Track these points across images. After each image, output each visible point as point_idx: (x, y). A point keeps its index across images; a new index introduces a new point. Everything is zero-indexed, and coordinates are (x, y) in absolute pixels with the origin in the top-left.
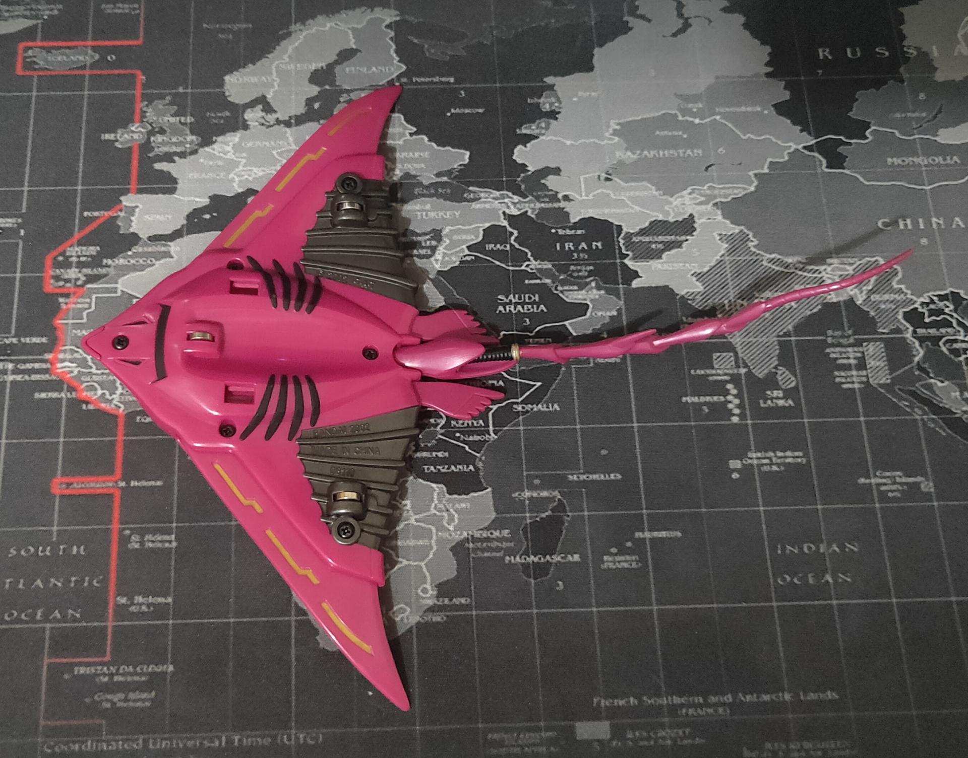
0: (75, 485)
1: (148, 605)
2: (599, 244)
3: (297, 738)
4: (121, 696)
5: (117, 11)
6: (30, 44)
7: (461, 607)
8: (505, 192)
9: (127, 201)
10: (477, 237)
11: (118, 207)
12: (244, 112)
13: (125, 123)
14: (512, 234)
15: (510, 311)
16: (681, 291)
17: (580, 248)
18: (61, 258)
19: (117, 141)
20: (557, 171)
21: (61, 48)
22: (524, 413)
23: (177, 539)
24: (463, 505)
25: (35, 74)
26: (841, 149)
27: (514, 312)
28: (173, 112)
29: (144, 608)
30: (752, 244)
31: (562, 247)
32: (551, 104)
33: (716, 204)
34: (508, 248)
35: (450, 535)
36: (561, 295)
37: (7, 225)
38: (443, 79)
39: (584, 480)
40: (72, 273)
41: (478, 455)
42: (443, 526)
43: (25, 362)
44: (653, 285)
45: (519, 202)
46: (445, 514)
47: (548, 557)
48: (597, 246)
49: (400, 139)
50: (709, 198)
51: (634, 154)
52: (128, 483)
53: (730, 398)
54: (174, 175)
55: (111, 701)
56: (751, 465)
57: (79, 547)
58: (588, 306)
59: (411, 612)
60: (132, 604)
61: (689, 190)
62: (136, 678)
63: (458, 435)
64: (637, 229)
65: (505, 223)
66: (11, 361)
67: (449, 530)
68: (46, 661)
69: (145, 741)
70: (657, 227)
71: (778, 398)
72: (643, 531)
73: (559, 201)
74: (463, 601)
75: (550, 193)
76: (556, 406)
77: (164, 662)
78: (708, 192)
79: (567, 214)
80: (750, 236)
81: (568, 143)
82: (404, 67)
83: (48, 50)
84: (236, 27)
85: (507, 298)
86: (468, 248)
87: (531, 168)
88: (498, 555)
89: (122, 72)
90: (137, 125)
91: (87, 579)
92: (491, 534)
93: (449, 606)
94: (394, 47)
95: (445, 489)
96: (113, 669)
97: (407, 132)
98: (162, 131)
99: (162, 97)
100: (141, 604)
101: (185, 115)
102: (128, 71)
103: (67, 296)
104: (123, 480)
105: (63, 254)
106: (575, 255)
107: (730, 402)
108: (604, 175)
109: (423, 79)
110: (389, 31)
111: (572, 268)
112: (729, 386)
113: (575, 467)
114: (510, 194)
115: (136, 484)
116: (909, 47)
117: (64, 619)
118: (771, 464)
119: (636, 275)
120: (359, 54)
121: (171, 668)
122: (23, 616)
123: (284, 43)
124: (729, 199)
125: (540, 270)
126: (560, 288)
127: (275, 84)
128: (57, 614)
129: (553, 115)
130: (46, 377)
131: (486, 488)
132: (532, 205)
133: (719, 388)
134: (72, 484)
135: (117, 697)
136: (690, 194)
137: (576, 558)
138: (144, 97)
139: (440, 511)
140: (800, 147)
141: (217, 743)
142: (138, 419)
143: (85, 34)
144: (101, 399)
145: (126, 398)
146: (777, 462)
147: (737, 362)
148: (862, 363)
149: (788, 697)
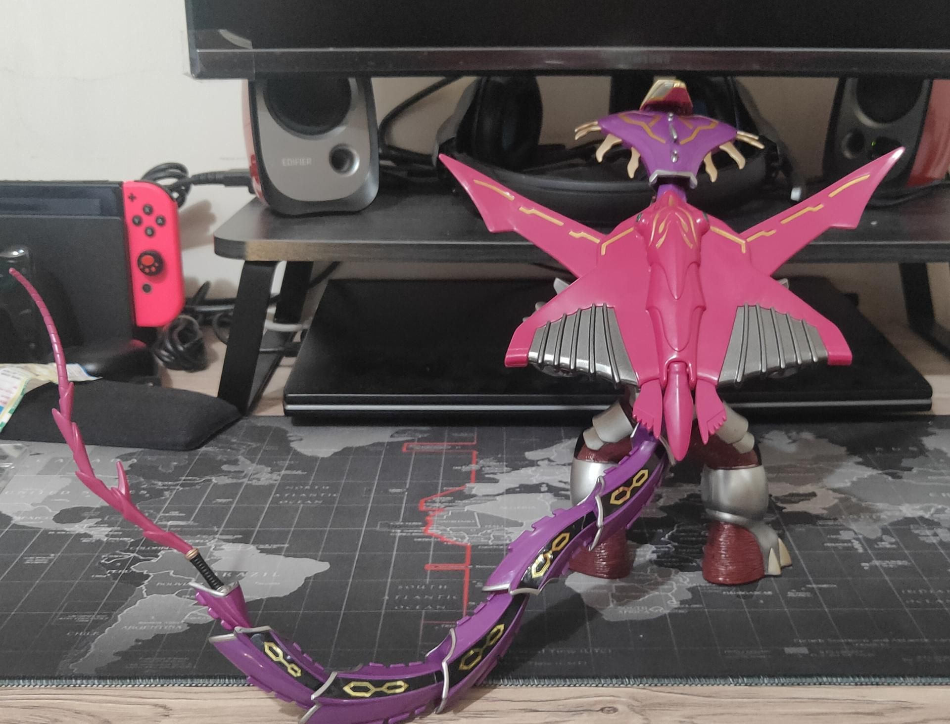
0: (440, 567)
3: (594, 651)
5: (461, 435)
6: (411, 444)
7: (697, 608)
9: (469, 485)
11: (464, 487)
12: (537, 462)
13: (467, 463)
16: (814, 513)
19: (462, 469)
21: (429, 445)
24: (692, 576)
25: (414, 451)
35: (685, 585)
37: (397, 491)
40: (437, 505)
41: (698, 560)
42: (680, 582)
43: (408, 529)
44: (796, 511)
46: (681, 579)
47: (751, 592)
52: (474, 566)
53: (854, 544)
54: (497, 478)
56: (876, 566)
57: (443, 586)
59: (664, 611)
66: (400, 529)
67: (683, 583)
68: (423, 622)
70: (792, 495)
71: (885, 545)
72: (811, 584)
74: (698, 606)
83: (421, 445)
84: (530, 440)
86: (680, 500)
88: (718, 591)
89: (464, 451)
90: (474, 465)
91: (449, 597)
93: (688, 608)
95: (679, 570)
98: (489, 466)
99: (488, 458)
101: (503, 462)
102: (469, 451)
103: (434, 511)
104: (470, 565)
105: (431, 499)
107: (855, 546)
112: (853, 541)
115: (479, 566)
117: (434, 609)
118: (888, 565)
119: (785, 508)
122: (407, 608)
123: (559, 445)
127: (553, 455)
128: (430, 608)
130: (422, 534)
133: (849, 541)
134: (437, 566)
137: (770, 593)
138: (477, 458)
140: (874, 475)
142: (480, 547)
143: (443, 441)
144: (456, 541)
145: (472, 541)
146: (892, 564)
147: (856, 533)
148: (935, 535)
149: (926, 640)
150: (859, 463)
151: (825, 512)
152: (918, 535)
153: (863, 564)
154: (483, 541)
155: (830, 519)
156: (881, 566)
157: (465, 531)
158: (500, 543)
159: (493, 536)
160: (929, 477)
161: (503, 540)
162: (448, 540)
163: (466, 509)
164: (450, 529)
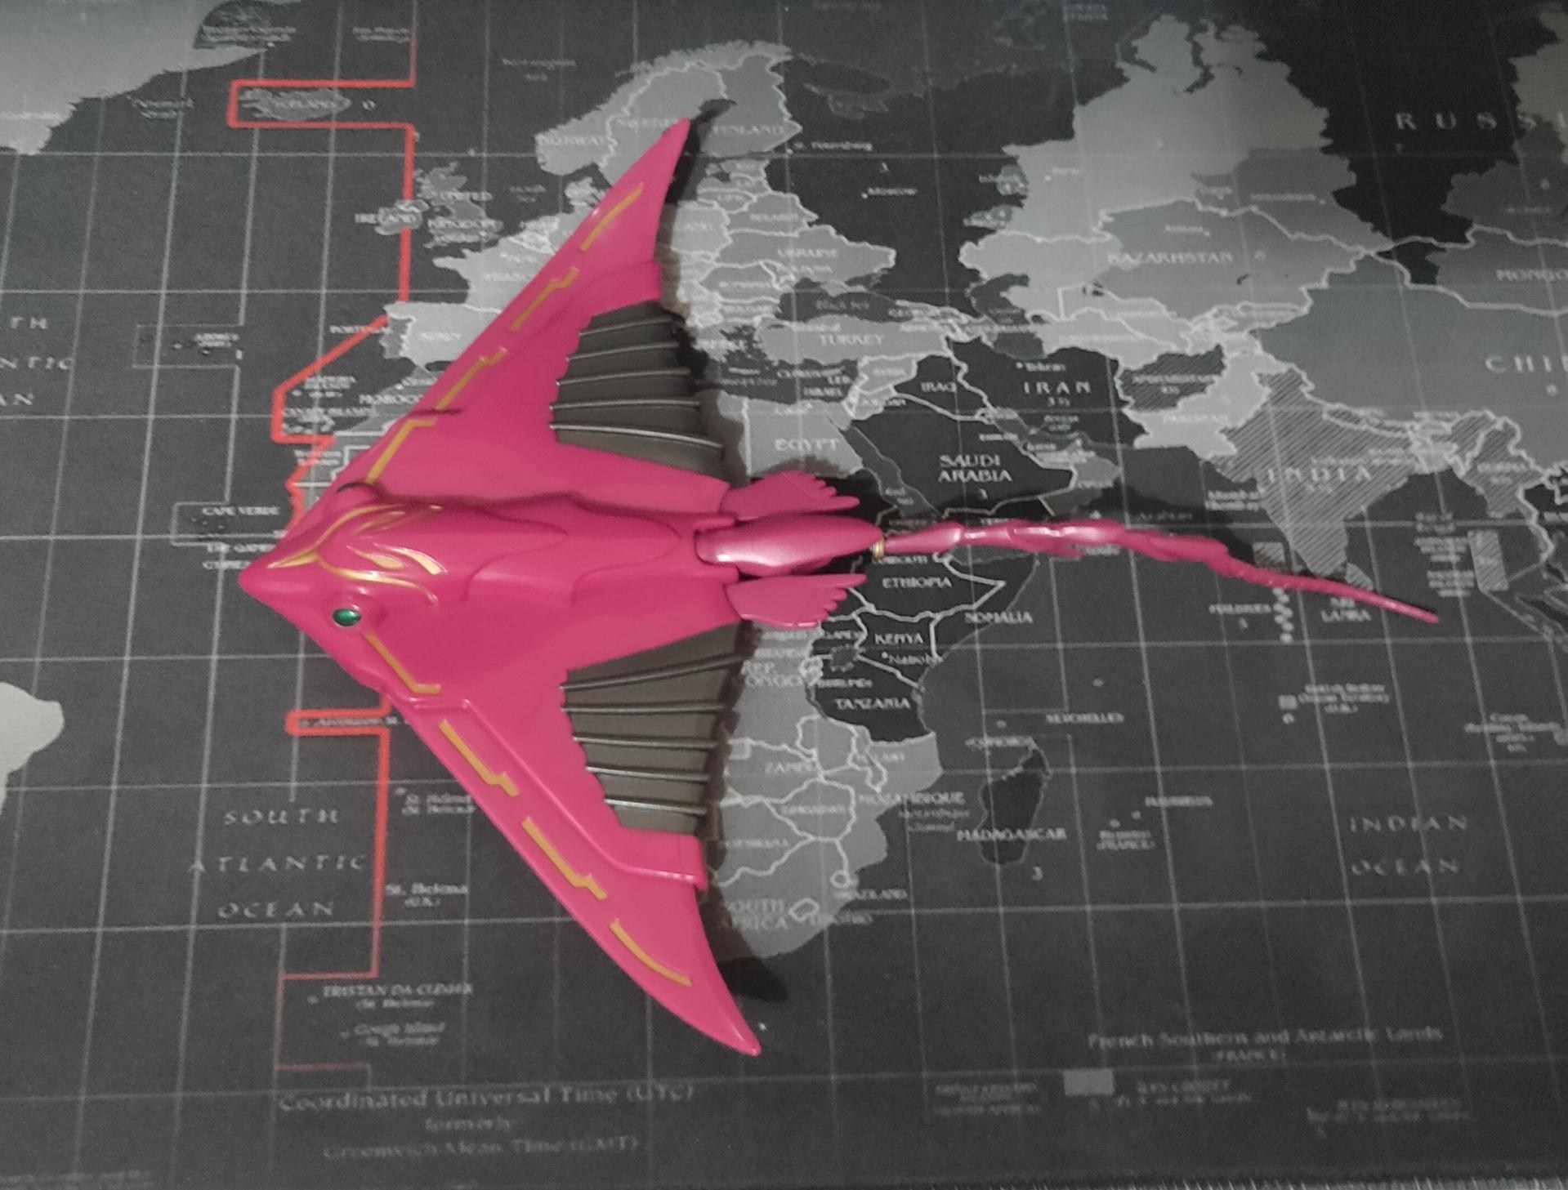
0: (323, 722)
1: (433, 897)
2: (1086, 386)
3: (656, 1093)
4: (395, 1028)
5: (376, 38)
6: (249, 83)
7: (894, 903)
8: (948, 309)
9: (394, 311)
10: (908, 372)
11: (381, 319)
12: (565, 186)
13: (389, 199)
14: (958, 368)
15: (959, 479)
16: (1206, 454)
17: (1059, 390)
18: (297, 393)
19: (378, 224)
20: (1023, 280)
21: (294, 89)
22: (980, 626)
24: (895, 757)
25: (257, 126)
26: (1431, 257)
27: (964, 480)
28: (460, 185)
29: (427, 901)
30: (1307, 388)
31: (1033, 388)
32: (1014, 185)
33: (1252, 332)
34: (954, 388)
35: (877, 800)
36: (1032, 457)
37: (216, 344)
38: (857, 146)
39: (1070, 723)
40: (314, 415)
41: (915, 685)
42: (866, 786)
43: (244, 542)
44: (1165, 445)
45: (969, 323)
46: (869, 770)
47: (1019, 833)
48: (1083, 389)
49: (794, 229)
50: (1242, 324)
51: (1133, 257)
53: (1278, 607)
54: (464, 274)
55: (379, 1036)
56: (1312, 705)
57: (328, 813)
58: (1070, 474)
59: (821, 910)
60: (409, 895)
61: (1214, 310)
62: (417, 1003)
63: (885, 655)
64: (1140, 365)
65: (949, 353)
66: (225, 541)
67: (874, 792)
68: (282, 976)
69: (431, 1095)
70: (1169, 363)
71: (1346, 609)
72: (1156, 795)
73: (1025, 322)
74: (897, 894)
75: (1014, 312)
76: (1028, 617)
77: (458, 980)
78: (1243, 315)
79: (1038, 344)
80: (1304, 377)
81: (1039, 240)
82: (799, 128)
83: (275, 91)
84: (551, 65)
85: (953, 459)
86: (897, 388)
87: (986, 276)
88: (947, 828)
89: (384, 125)
90: (408, 202)
91: (341, 858)
92: (937, 798)
93: (875, 901)
94: (784, 98)
95: (867, 733)
96: (381, 990)
97: (804, 221)
98: (445, 212)
99: (443, 163)
100: (421, 896)
101: (478, 190)
102: (395, 125)
103: (306, 447)
105: (300, 386)
106: (1052, 401)
107: (1279, 613)
108: (1090, 288)
109: (826, 146)
110: (776, 75)
111: (1048, 418)
113: (1055, 703)
114: (956, 312)
116: (1524, 115)
117: (308, 915)
118: (1340, 702)
119: (1139, 430)
120: (732, 109)
121: (468, 989)
122: (247, 912)
123: (622, 90)
124: (1273, 324)
125: (1000, 422)
126: (1030, 447)
127: (611, 148)
128: (298, 910)
129: (1016, 200)
131: (926, 733)
132: (988, 329)
134: (316, 720)
135: (389, 1031)
136: (1216, 316)
137: (1061, 833)
138: (418, 163)
139: (861, 764)
140: (1373, 253)
141: (537, 1099)
143: (331, 70)
146: (1348, 696)
147: (1288, 552)
149: (1369, 1035)
150: (1344, 198)
151: (1232, 450)
153: (1283, 699)
156: (1323, 708)
160: (1500, 274)
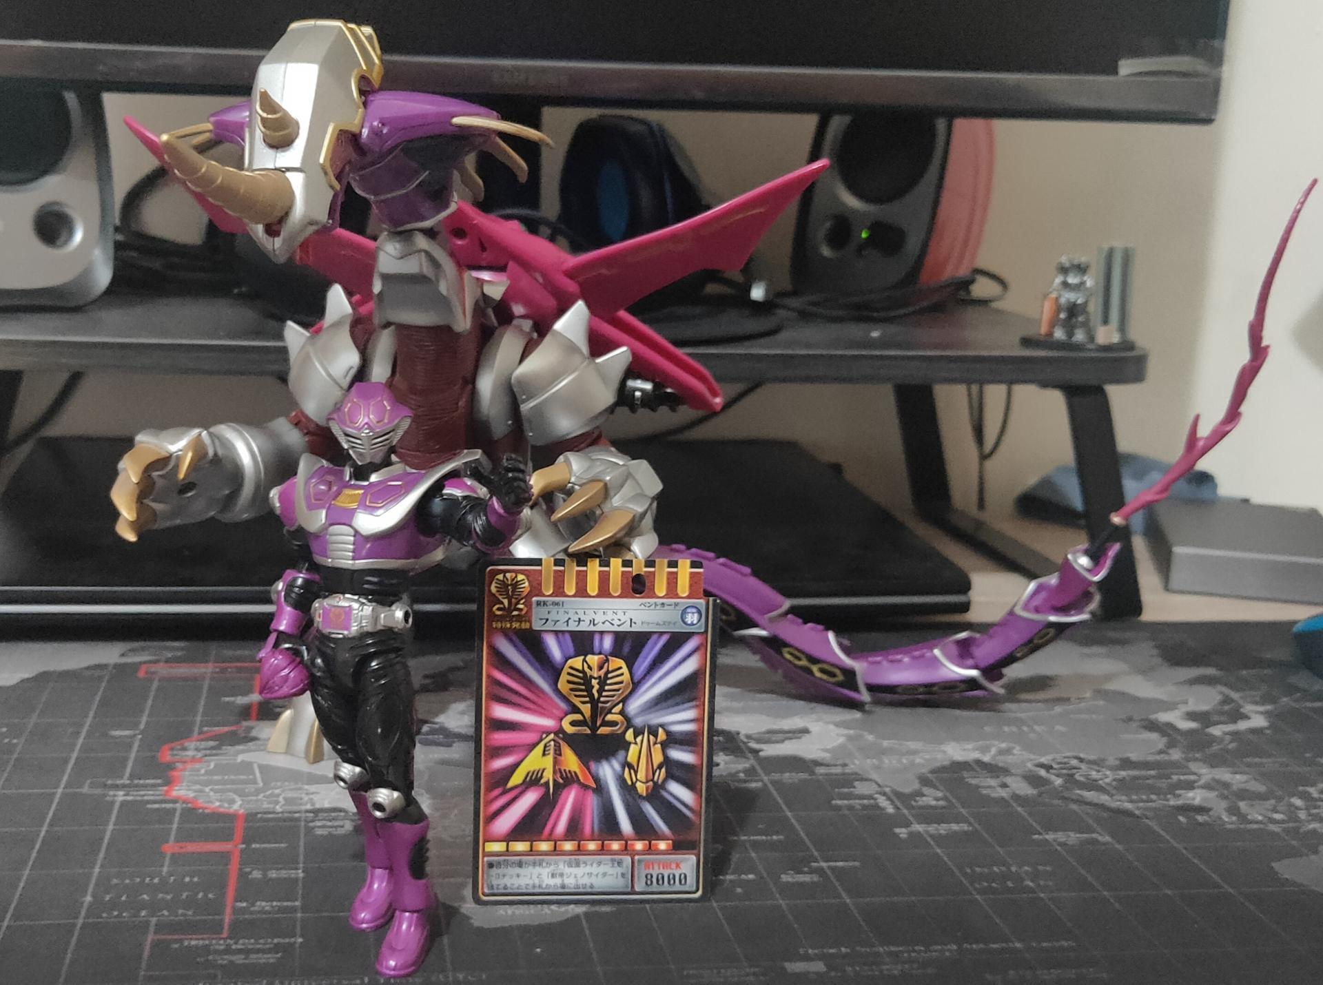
0: (189, 848)
1: (273, 907)
3: (456, 977)
4: (240, 956)
5: (238, 653)
6: (153, 666)
9: (249, 724)
11: (239, 727)
13: (244, 694)
16: (809, 756)
19: (235, 701)
21: (183, 667)
23: (303, 872)
25: (157, 677)
29: (268, 908)
30: (869, 737)
33: (826, 722)
37: (123, 734)
40: (190, 753)
43: (137, 791)
44: (780, 755)
52: (249, 846)
55: (227, 960)
56: (918, 831)
57: (192, 879)
60: (254, 907)
62: (259, 946)
68: (151, 937)
69: (270, 982)
70: (774, 732)
71: (928, 801)
72: (817, 862)
78: (818, 718)
80: (866, 734)
83: (171, 667)
89: (241, 675)
91: (201, 894)
96: (231, 942)
100: (264, 907)
102: (249, 675)
103: (185, 762)
104: (243, 843)
105: (182, 744)
107: (881, 803)
112: (876, 796)
115: (258, 846)
117: (174, 915)
118: (938, 831)
119: (762, 750)
121: (300, 940)
122: (125, 915)
124: (838, 720)
128: (165, 913)
130: (161, 798)
133: (870, 797)
134: (185, 846)
135: (236, 957)
137: (751, 877)
141: (358, 982)
142: (259, 816)
143: (207, 662)
144: (220, 806)
145: (247, 806)
146: (943, 829)
147: (879, 786)
148: (1004, 786)
149: (1018, 945)
151: (826, 755)
152: (978, 787)
153: (897, 830)
154: (265, 806)
155: (836, 765)
156: (927, 832)
157: (235, 792)
158: (295, 808)
159: (285, 799)
160: (980, 704)
161: (301, 804)
162: (206, 805)
163: (240, 758)
164: (211, 790)
